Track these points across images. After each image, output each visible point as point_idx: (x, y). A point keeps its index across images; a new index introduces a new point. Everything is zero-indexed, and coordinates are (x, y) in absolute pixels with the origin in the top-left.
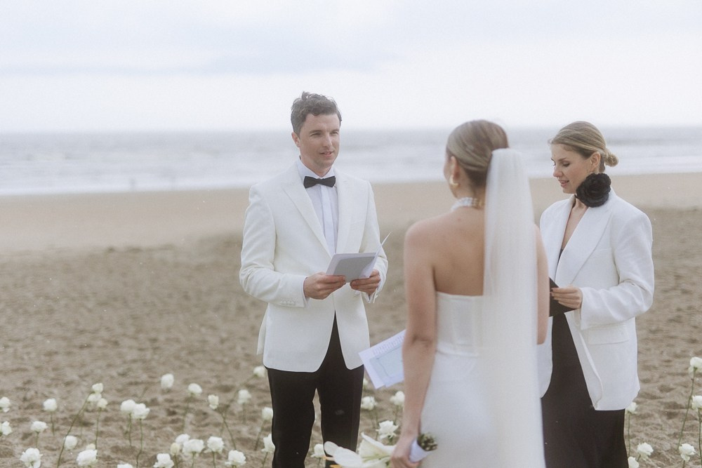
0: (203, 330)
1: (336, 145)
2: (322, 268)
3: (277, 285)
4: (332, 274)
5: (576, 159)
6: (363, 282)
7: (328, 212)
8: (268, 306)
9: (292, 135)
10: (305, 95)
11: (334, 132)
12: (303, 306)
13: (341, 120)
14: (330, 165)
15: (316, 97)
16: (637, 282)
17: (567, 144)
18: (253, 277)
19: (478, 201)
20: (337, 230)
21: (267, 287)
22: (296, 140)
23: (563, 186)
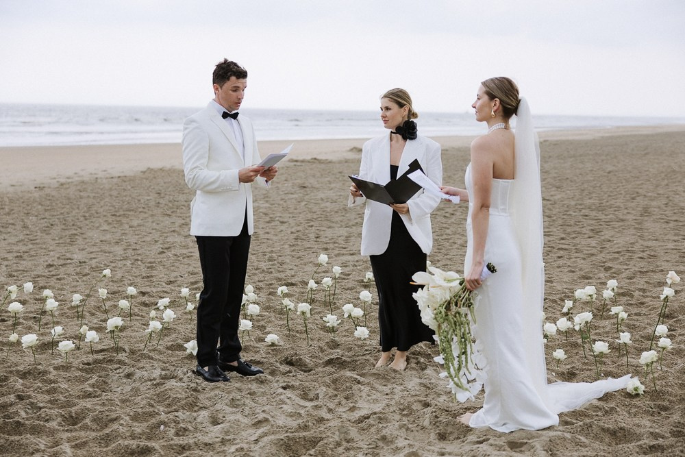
3: (218, 178)
5: (395, 107)
10: (226, 60)
17: (391, 98)
18: (199, 175)
21: (212, 180)
23: (385, 123)
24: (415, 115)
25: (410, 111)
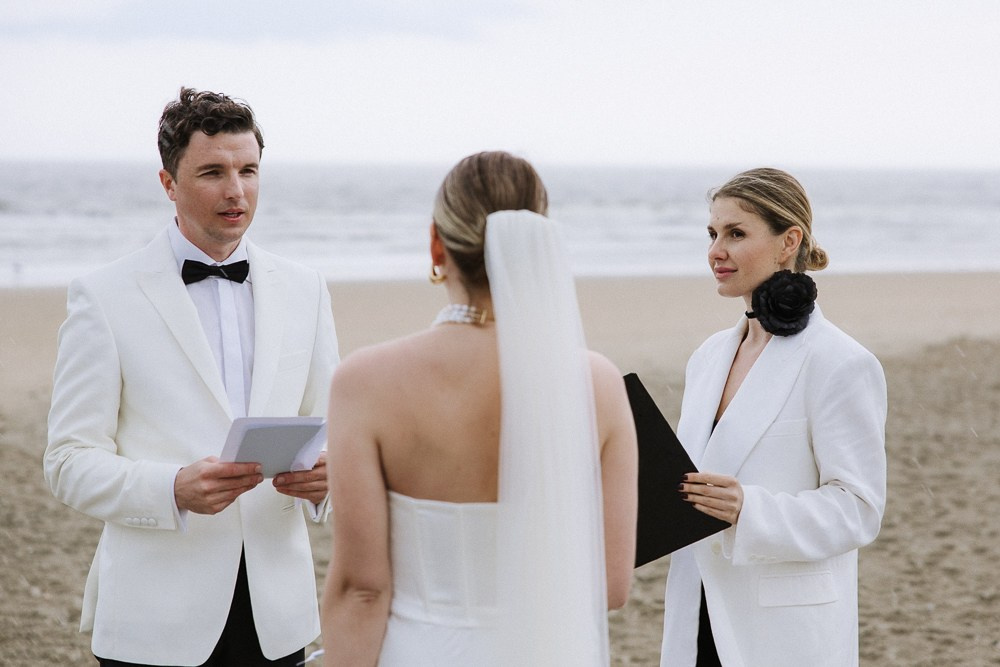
0: (36, 591)
1: (251, 196)
2: (212, 450)
3: (120, 483)
4: (232, 459)
5: (757, 229)
6: (299, 478)
7: (232, 333)
8: (106, 528)
9: (161, 175)
10: (186, 95)
11: (248, 170)
12: (173, 528)
13: (261, 146)
14: (237, 237)
15: (211, 97)
16: (850, 486)
17: (746, 198)
18: (70, 468)
19: (479, 312)
20: (250, 370)
21: (101, 488)
22: (168, 186)
23: (721, 280)
24: (818, 259)
25: (804, 243)
